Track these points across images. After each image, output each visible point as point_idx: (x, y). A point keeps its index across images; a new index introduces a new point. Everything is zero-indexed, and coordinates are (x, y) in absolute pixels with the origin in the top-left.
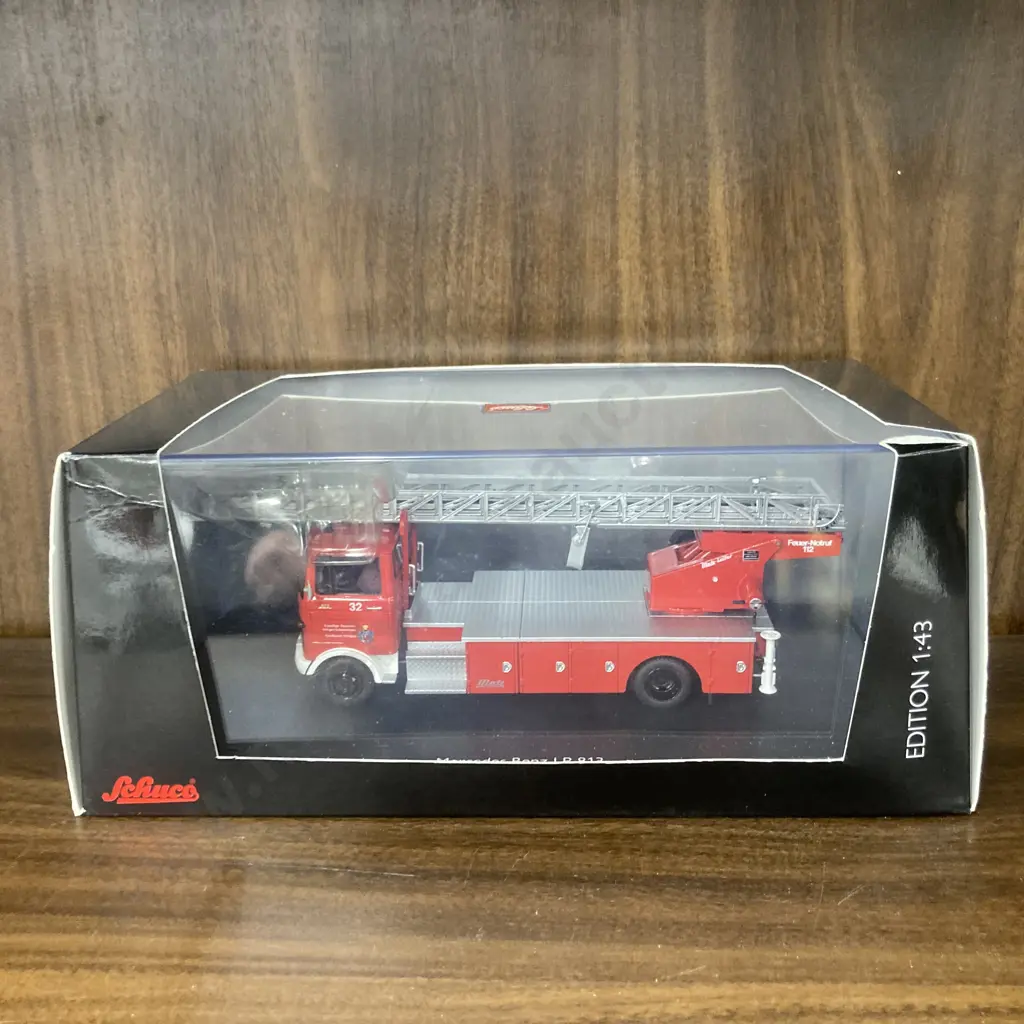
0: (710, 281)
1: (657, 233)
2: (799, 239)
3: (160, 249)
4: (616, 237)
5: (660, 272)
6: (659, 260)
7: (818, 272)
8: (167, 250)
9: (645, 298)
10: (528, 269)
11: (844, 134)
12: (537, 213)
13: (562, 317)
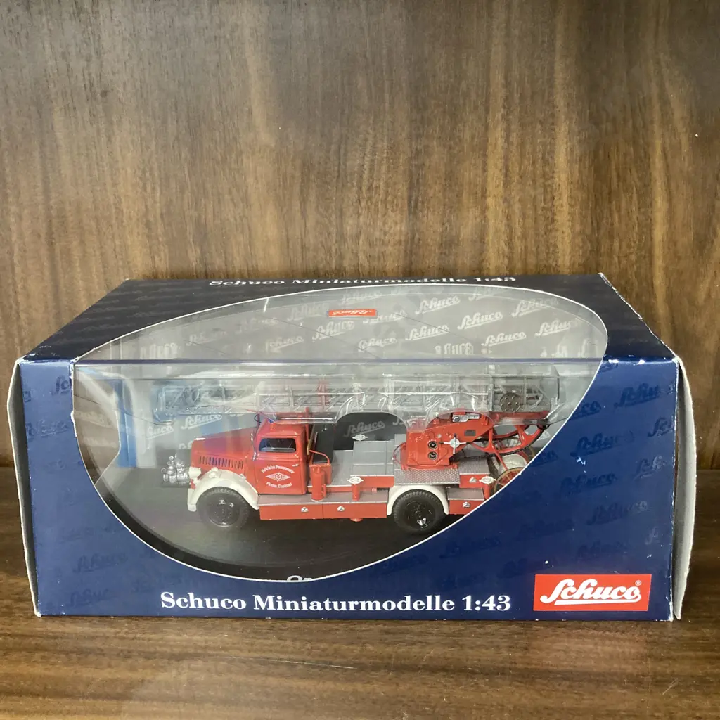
0: (554, 214)
1: (516, 178)
2: (621, 184)
3: (149, 189)
4: (485, 181)
5: (517, 207)
6: (517, 199)
7: (634, 208)
8: (153, 189)
9: (505, 226)
10: (420, 204)
11: (657, 107)
12: (427, 164)
13: (444, 239)
